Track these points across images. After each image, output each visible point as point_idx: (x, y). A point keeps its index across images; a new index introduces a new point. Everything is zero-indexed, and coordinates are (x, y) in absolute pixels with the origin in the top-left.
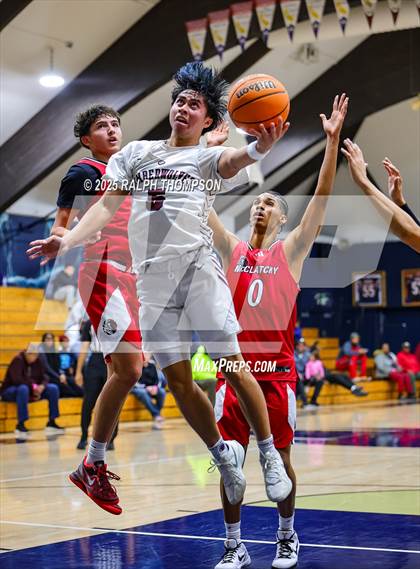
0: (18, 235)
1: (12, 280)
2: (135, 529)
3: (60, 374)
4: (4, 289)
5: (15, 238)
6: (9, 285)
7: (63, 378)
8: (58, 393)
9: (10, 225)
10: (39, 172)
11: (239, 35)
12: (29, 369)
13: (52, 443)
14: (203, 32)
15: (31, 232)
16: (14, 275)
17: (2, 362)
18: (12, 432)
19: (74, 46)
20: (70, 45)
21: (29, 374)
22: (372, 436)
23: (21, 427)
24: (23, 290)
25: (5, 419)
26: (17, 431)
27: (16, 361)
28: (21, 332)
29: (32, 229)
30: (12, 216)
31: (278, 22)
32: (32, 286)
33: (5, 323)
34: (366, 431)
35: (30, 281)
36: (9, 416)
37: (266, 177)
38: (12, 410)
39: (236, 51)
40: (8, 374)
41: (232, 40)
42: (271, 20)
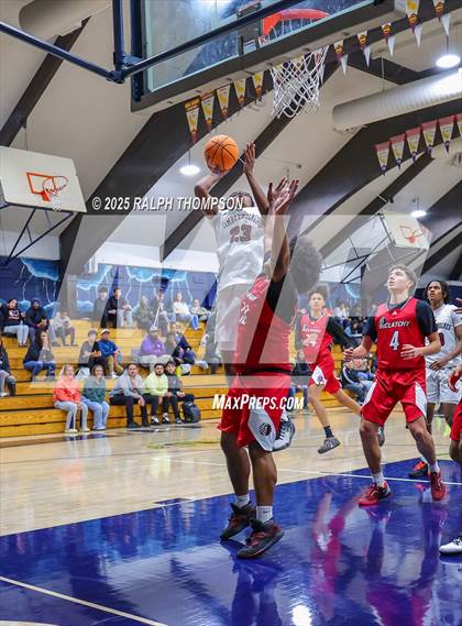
2: (348, 473)
11: (411, 151)
14: (387, 151)
19: (303, 167)
20: (300, 166)
31: (438, 139)
37: (431, 246)
39: (410, 162)
41: (407, 154)
42: (432, 139)
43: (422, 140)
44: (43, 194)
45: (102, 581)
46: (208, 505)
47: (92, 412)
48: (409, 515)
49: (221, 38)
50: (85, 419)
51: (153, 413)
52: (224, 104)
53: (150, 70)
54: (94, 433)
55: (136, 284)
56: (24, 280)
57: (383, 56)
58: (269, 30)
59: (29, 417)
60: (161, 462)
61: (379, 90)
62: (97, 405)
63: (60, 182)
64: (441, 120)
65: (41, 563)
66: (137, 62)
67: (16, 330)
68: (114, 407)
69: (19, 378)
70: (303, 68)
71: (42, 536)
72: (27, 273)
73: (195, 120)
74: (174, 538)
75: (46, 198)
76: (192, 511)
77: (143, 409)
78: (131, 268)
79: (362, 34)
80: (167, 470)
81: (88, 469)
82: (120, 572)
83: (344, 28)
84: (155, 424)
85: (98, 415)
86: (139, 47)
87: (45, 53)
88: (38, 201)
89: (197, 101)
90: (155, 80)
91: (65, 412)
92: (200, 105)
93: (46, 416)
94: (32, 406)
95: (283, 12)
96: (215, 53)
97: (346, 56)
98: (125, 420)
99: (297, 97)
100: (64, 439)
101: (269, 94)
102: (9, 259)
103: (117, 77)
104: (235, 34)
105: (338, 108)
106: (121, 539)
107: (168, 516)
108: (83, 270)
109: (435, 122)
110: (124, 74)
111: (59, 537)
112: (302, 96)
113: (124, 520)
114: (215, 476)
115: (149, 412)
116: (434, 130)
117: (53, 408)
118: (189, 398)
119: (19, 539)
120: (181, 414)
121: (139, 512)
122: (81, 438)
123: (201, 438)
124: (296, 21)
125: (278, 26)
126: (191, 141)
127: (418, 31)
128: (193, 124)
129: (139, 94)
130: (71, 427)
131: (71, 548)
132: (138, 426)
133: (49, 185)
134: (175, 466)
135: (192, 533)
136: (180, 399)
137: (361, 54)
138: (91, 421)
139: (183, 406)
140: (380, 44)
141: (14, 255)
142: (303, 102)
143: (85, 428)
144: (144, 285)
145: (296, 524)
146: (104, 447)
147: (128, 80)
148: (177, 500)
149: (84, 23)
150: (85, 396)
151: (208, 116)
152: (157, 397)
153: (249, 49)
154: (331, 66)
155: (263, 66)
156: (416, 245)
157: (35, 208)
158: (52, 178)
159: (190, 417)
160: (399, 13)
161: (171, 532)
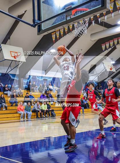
2: (94, 130)
11: (111, 46)
14: (105, 46)
20: (82, 50)
31: (118, 43)
37: (116, 71)
41: (110, 47)
42: (116, 43)
43: (114, 43)
44: (14, 57)
45: (30, 158)
46: (58, 139)
47: (27, 114)
48: (110, 141)
49: (61, 16)
50: (25, 116)
51: (43, 115)
52: (62, 33)
53: (43, 24)
54: (28, 120)
55: (39, 81)
56: (9, 79)
57: (104, 21)
58: (74, 14)
59: (11, 115)
60: (45, 127)
61: (103, 30)
62: (29, 112)
63: (19, 54)
64: (119, 38)
65: (14, 154)
66: (39, 22)
67: (7, 93)
68: (33, 113)
69: (8, 105)
70: (82, 24)
71: (14, 146)
72: (10, 78)
73: (54, 37)
74: (49, 147)
75: (15, 58)
76: (53, 140)
77: (41, 113)
78: (37, 76)
79: (98, 15)
80: (47, 129)
81: (26, 129)
82: (34, 156)
83: (93, 13)
84: (44, 117)
85: (29, 115)
86: (39, 18)
87: (15, 20)
88: (13, 59)
89: (55, 32)
90: (44, 27)
91: (20, 114)
92: (55, 34)
93: (15, 115)
94: (12, 113)
95: (77, 9)
96: (60, 20)
97: (94, 21)
98: (36, 116)
99: (81, 31)
100: (20, 121)
101: (74, 31)
102: (6, 74)
103: (34, 26)
104: (65, 14)
105: (92, 35)
106: (35, 147)
107: (47, 141)
108: (25, 77)
109: (117, 38)
110: (36, 25)
111: (19, 147)
112: (82, 31)
113: (35, 142)
114: (59, 131)
115: (42, 114)
116: (117, 40)
117: (17, 113)
118: (53, 111)
119: (8, 147)
120: (51, 115)
121: (40, 140)
122: (24, 121)
123: (56, 121)
124: (81, 11)
125: (76, 12)
126: (53, 43)
127: (113, 14)
128: (54, 38)
129: (40, 30)
130: (22, 118)
131: (22, 150)
132: (39, 118)
133: (16, 55)
134: (49, 128)
135: (53, 146)
136: (50, 111)
137: (98, 20)
138: (27, 116)
139: (51, 113)
140: (103, 18)
141: (7, 73)
142: (83, 33)
143: (26, 118)
144: (41, 81)
145: (80, 143)
146: (30, 123)
147: (37, 27)
148: (49, 137)
149: (25, 12)
150: (26, 110)
151: (58, 36)
152: (44, 110)
153: (68, 18)
154: (90, 23)
155: (72, 23)
156: (112, 71)
157: (12, 60)
158: (17, 53)
159: (53, 116)
160: (108, 9)
161: (48, 145)
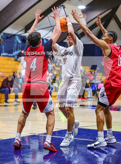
0: (6, 39)
1: (4, 54)
2: (42, 134)
3: (19, 85)
4: (1, 57)
5: (5, 41)
6: (3, 56)
7: (20, 86)
8: (18, 91)
9: (4, 36)
10: (13, 19)
12: (9, 83)
13: (16, 107)
15: (10, 39)
16: (5, 53)
17: (1, 81)
18: (3, 103)
21: (9, 85)
22: (119, 108)
23: (6, 101)
24: (7, 58)
25: (1, 99)
26: (5, 103)
27: (5, 80)
28: (6, 71)
29: (11, 38)
30: (4, 34)
32: (10, 56)
33: (1, 68)
34: (116, 106)
35: (10, 55)
36: (2, 98)
38: (3, 96)
40: (2, 85)
